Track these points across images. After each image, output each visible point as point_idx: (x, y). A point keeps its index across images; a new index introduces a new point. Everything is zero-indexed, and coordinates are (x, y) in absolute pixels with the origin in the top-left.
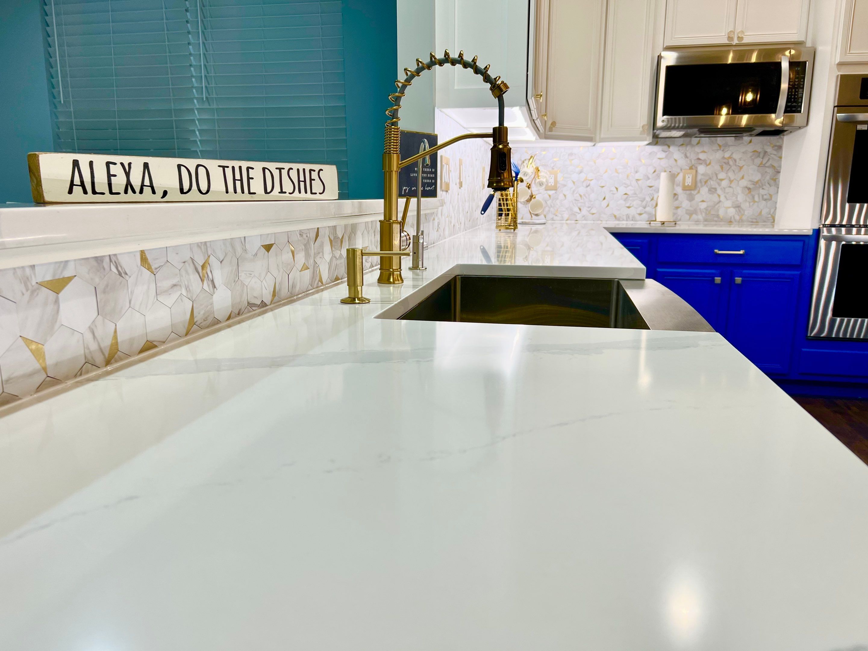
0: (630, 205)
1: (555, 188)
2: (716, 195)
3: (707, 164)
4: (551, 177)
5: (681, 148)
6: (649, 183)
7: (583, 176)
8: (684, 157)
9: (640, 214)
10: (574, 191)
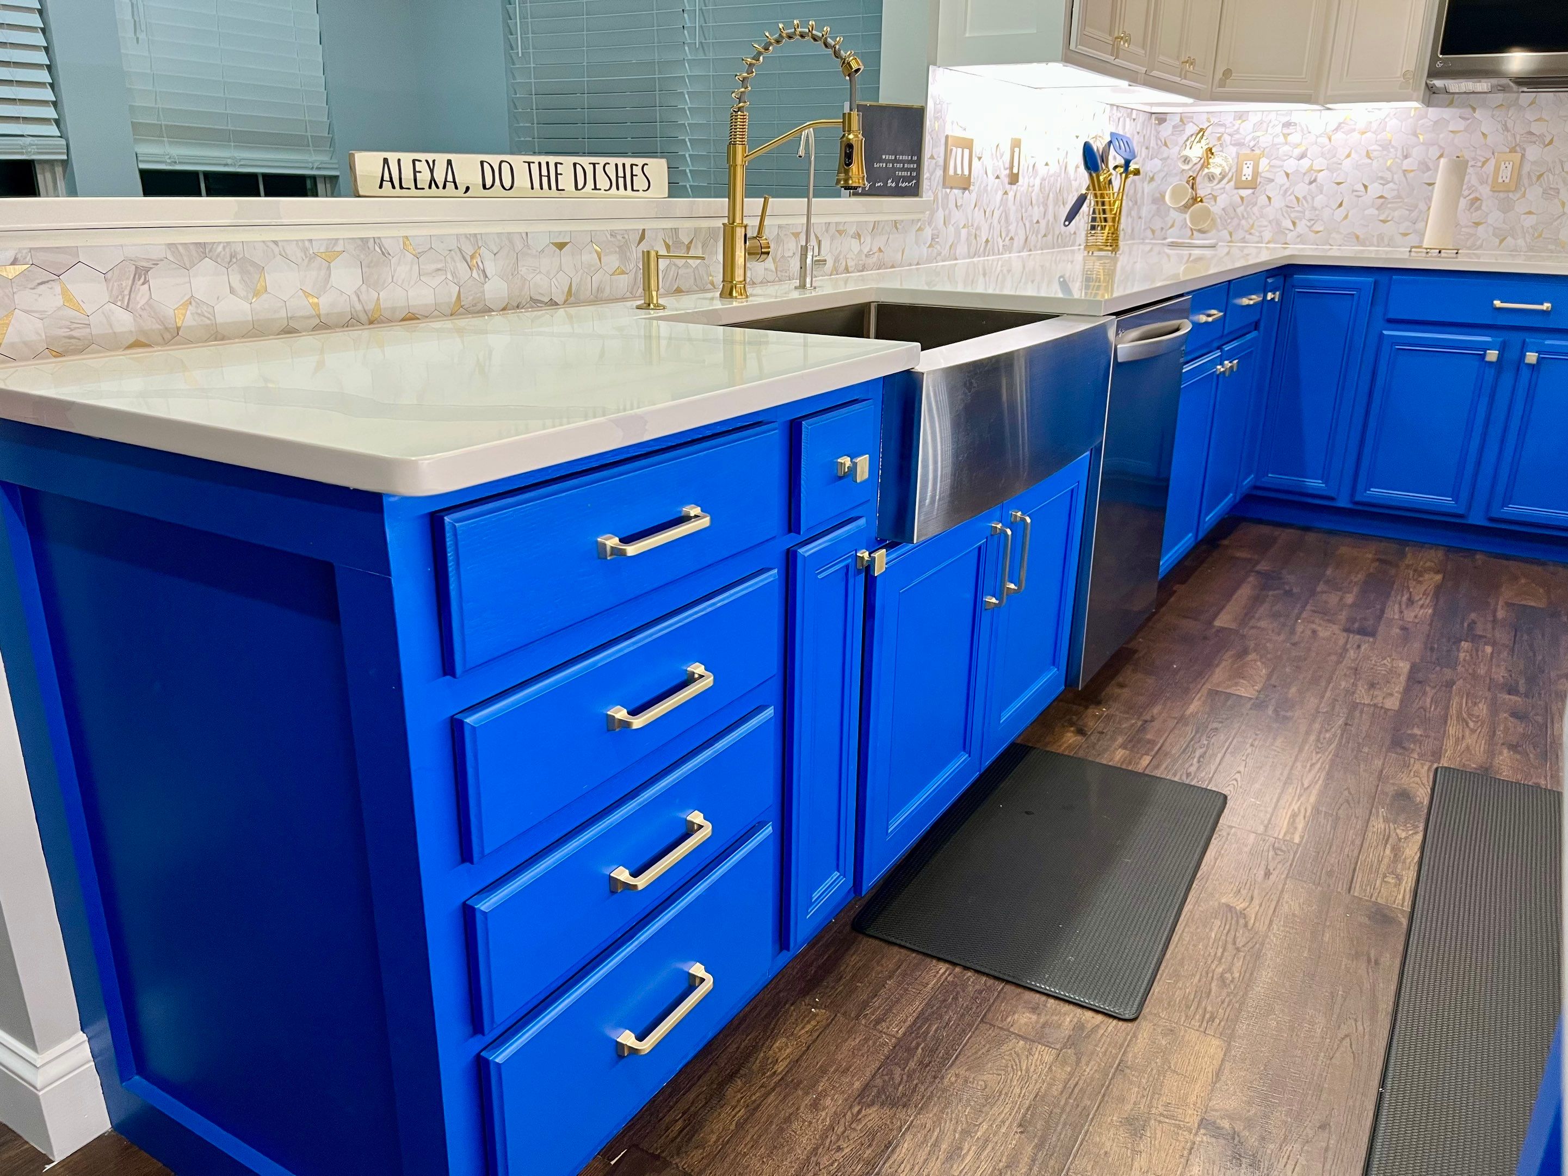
0: (1387, 217)
1: (1253, 185)
2: (1556, 201)
3: (1546, 143)
4: (1248, 165)
5: (1496, 113)
6: (1426, 177)
7: (1305, 163)
8: (1502, 132)
9: (1405, 235)
10: (1286, 191)
